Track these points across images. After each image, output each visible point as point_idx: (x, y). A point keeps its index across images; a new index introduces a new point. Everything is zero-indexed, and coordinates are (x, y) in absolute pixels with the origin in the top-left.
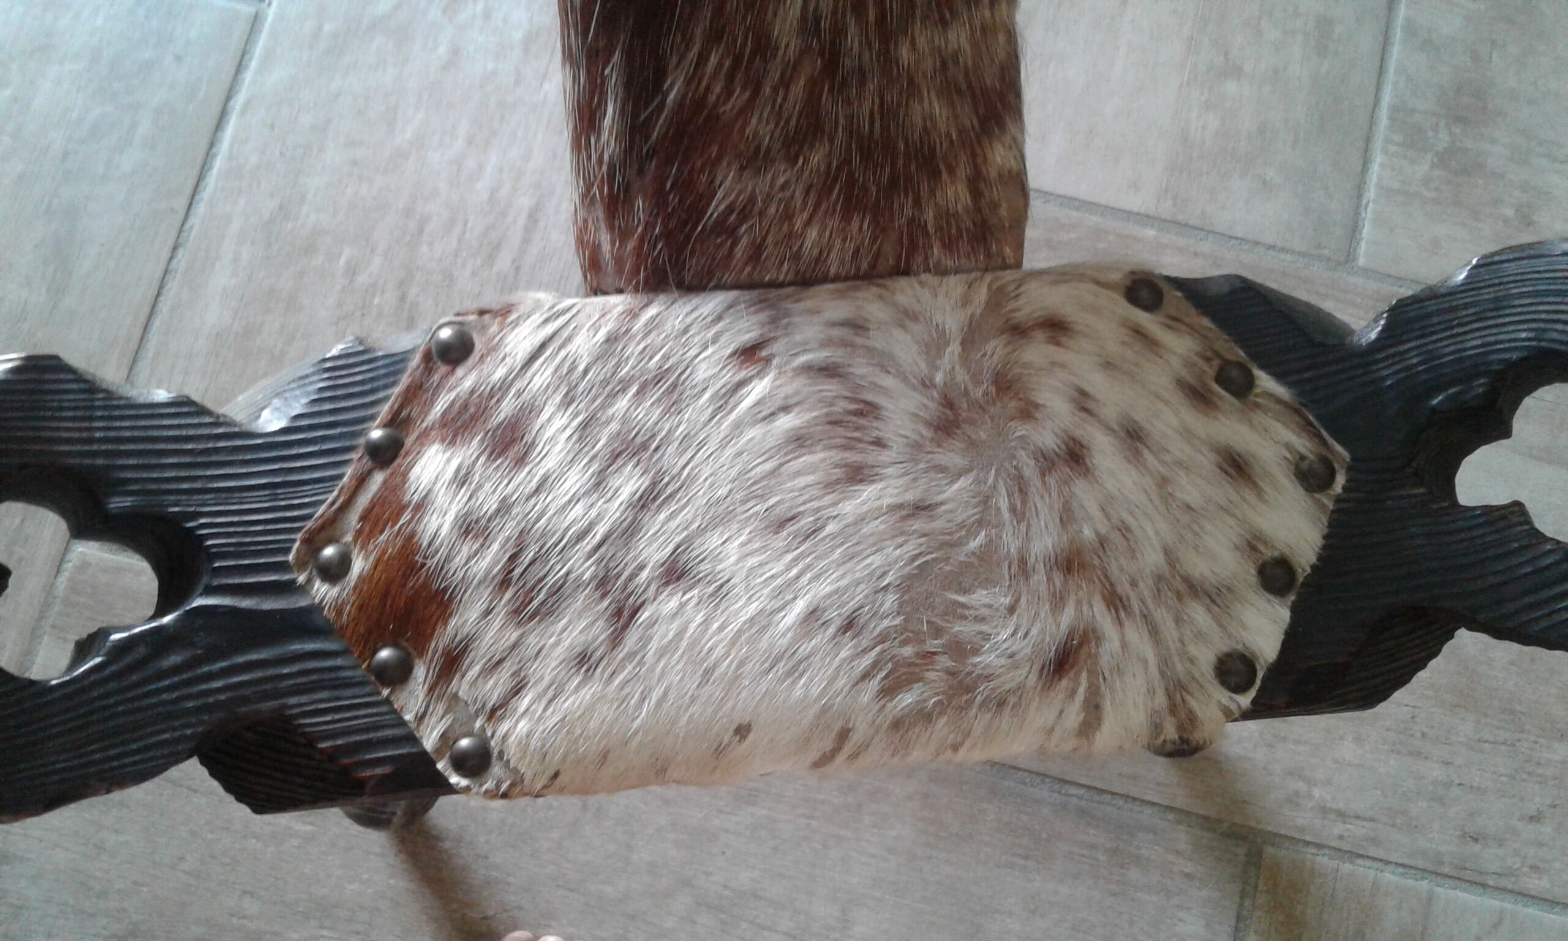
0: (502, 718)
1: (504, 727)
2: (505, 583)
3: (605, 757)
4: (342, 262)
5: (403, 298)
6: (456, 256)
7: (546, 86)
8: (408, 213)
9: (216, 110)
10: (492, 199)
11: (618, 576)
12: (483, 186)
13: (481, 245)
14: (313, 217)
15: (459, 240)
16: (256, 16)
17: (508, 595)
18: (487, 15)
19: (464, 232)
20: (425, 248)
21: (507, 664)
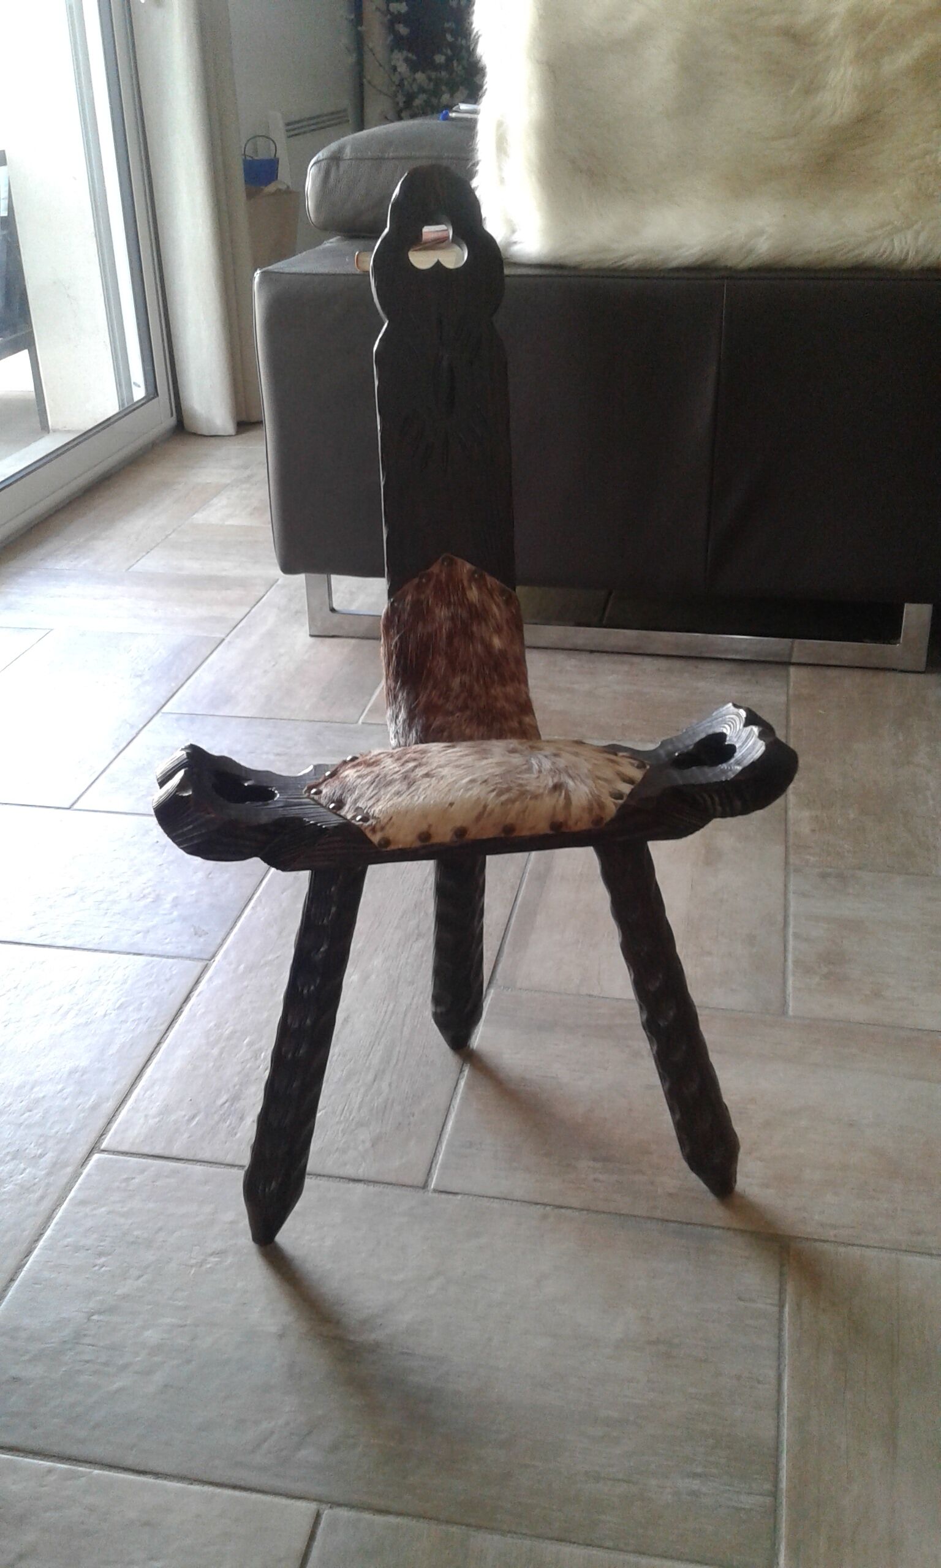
0: (374, 807)
1: (374, 810)
3: (407, 812)
11: (409, 778)
17: (374, 785)
21: (375, 797)
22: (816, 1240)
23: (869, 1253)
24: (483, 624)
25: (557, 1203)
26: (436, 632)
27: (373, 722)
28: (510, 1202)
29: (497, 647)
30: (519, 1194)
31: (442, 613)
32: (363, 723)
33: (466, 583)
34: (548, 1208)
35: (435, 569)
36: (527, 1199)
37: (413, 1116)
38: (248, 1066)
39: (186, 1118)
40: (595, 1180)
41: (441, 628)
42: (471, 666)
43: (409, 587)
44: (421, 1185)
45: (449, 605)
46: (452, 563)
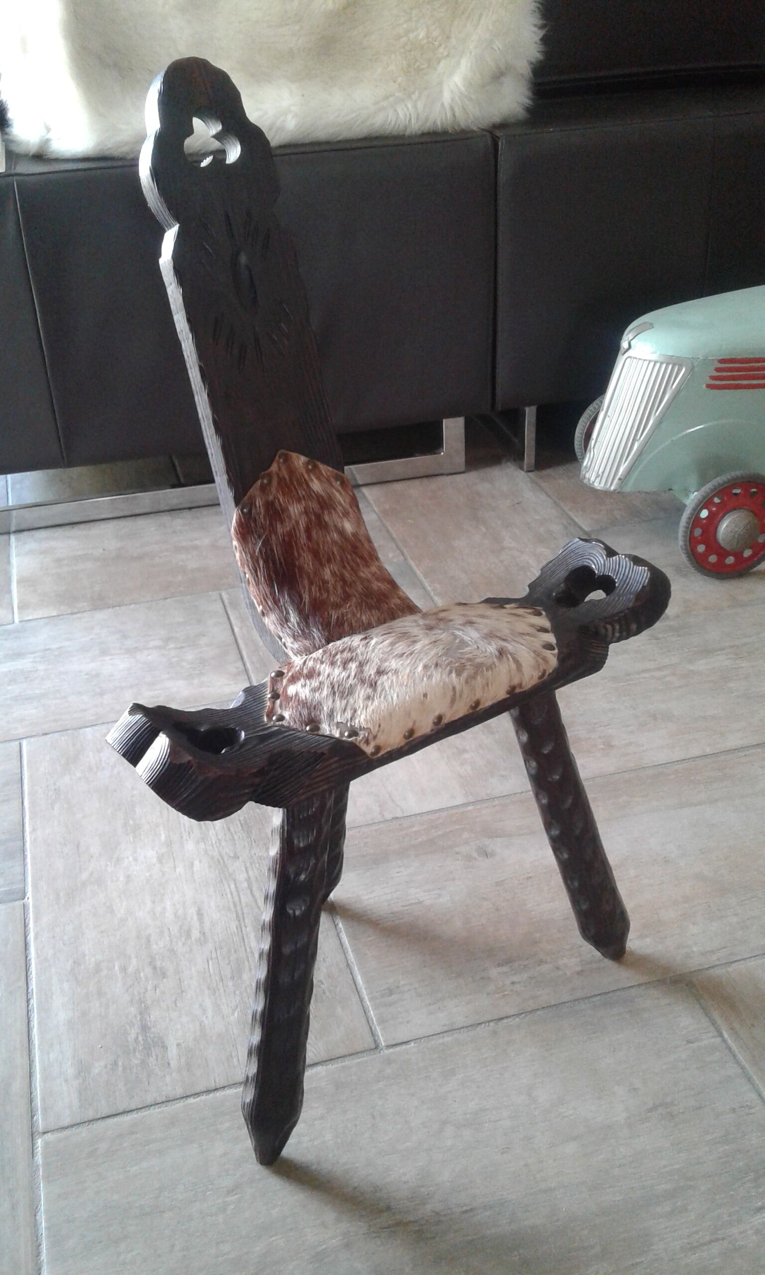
0: (355, 719)
1: (357, 721)
2: (334, 693)
3: (391, 715)
4: (117, 968)
5: (155, 968)
6: (171, 942)
7: (178, 870)
8: (138, 937)
9: (22, 944)
10: (176, 915)
11: (365, 680)
12: (169, 914)
13: (181, 933)
14: (93, 959)
15: (170, 937)
16: (24, 905)
17: (337, 695)
18: (135, 860)
19: (170, 933)
20: (154, 946)
21: (348, 708)
22: (707, 969)
23: (752, 963)
24: (333, 512)
25: (496, 1017)
26: (294, 529)
27: (30, 618)
28: (458, 1031)
29: (349, 532)
30: (460, 1021)
31: (295, 509)
32: (21, 622)
33: (306, 476)
34: (492, 1024)
35: (274, 468)
36: (469, 1023)
37: (323, 984)
38: (135, 992)
39: (109, 1067)
40: (513, 983)
41: (297, 523)
42: (333, 553)
43: (255, 490)
44: (373, 1047)
45: (299, 500)
46: (287, 459)
